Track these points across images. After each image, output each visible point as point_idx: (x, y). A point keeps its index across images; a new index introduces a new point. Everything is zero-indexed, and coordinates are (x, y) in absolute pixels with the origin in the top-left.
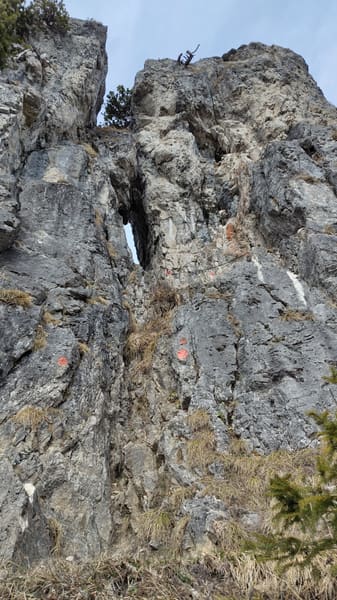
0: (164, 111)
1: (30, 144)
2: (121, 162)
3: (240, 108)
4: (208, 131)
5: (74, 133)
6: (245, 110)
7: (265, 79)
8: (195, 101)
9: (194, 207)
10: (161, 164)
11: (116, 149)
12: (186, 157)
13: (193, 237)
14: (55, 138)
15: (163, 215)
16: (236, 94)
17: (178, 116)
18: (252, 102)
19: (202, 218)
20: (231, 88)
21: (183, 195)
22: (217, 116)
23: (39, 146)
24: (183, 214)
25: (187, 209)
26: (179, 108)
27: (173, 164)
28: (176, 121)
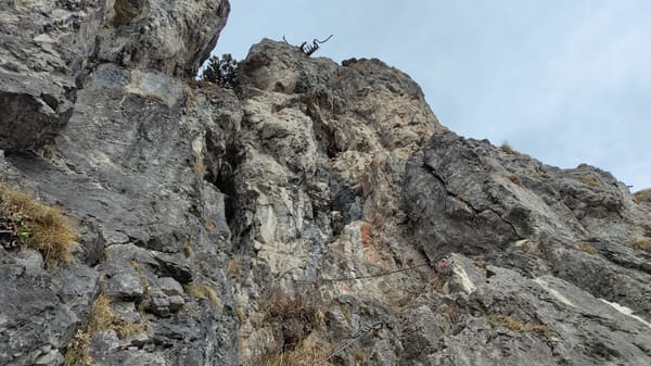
3: (363, 108)
6: (370, 112)
8: (317, 87)
9: (303, 198)
12: (304, 138)
13: (299, 236)
15: (263, 199)
16: (361, 94)
17: (297, 96)
18: (379, 106)
19: (311, 214)
20: (356, 87)
22: (336, 111)
24: (289, 203)
25: (295, 199)
26: (298, 88)
27: (286, 142)
28: (293, 100)
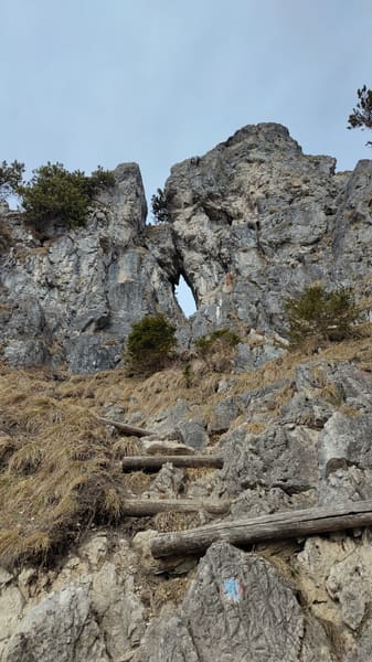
0: (187, 205)
1: (108, 261)
2: (163, 251)
4: (219, 207)
5: (131, 243)
7: (249, 161)
10: (189, 242)
11: (159, 242)
14: (121, 251)
21: (206, 259)
23: (113, 260)
